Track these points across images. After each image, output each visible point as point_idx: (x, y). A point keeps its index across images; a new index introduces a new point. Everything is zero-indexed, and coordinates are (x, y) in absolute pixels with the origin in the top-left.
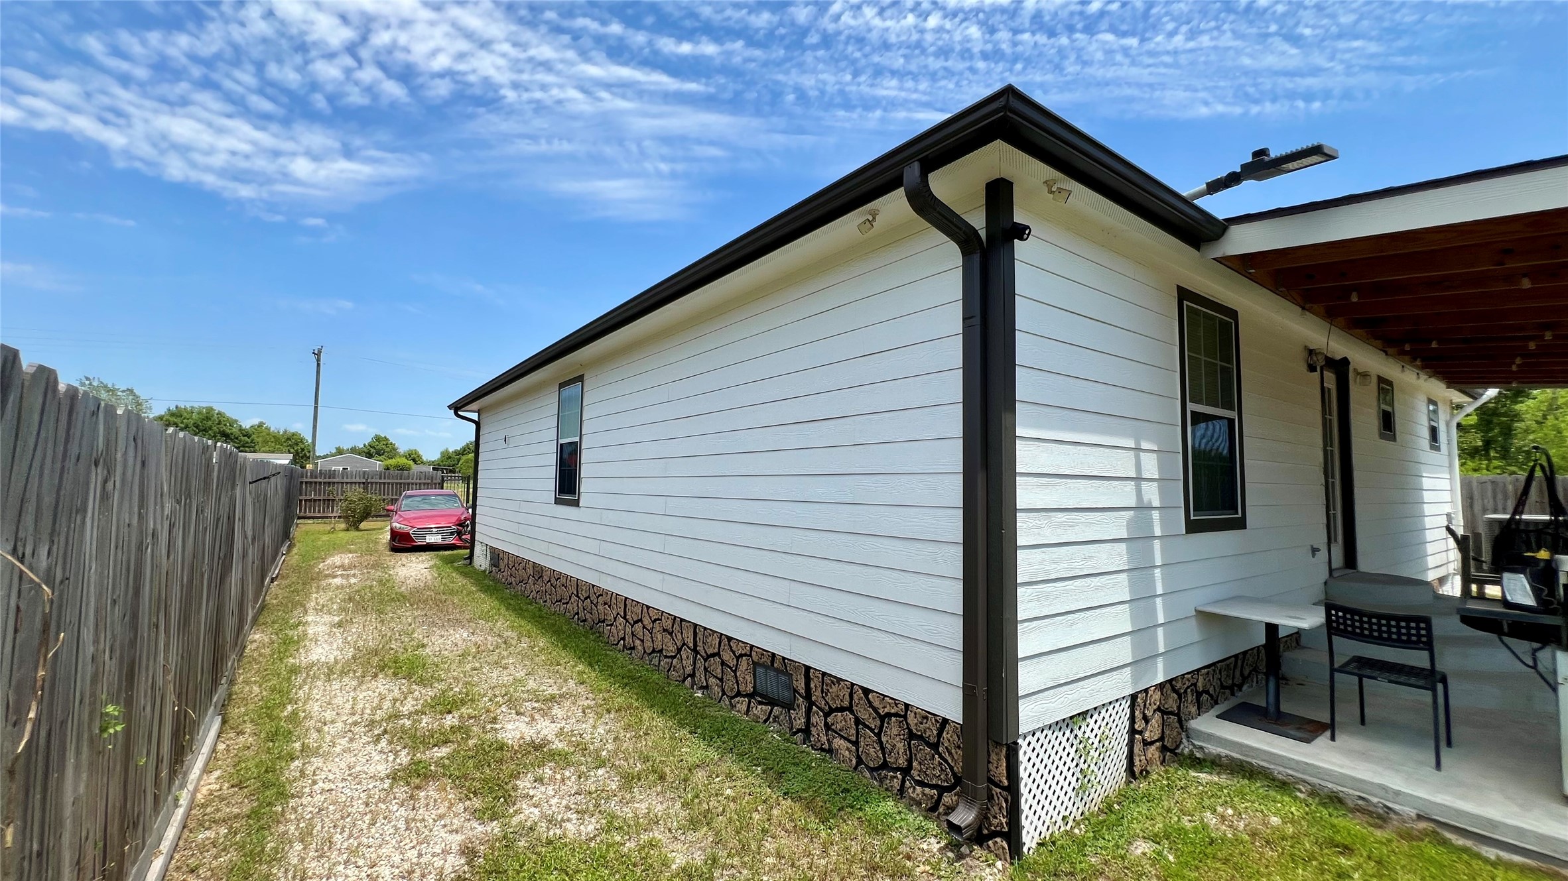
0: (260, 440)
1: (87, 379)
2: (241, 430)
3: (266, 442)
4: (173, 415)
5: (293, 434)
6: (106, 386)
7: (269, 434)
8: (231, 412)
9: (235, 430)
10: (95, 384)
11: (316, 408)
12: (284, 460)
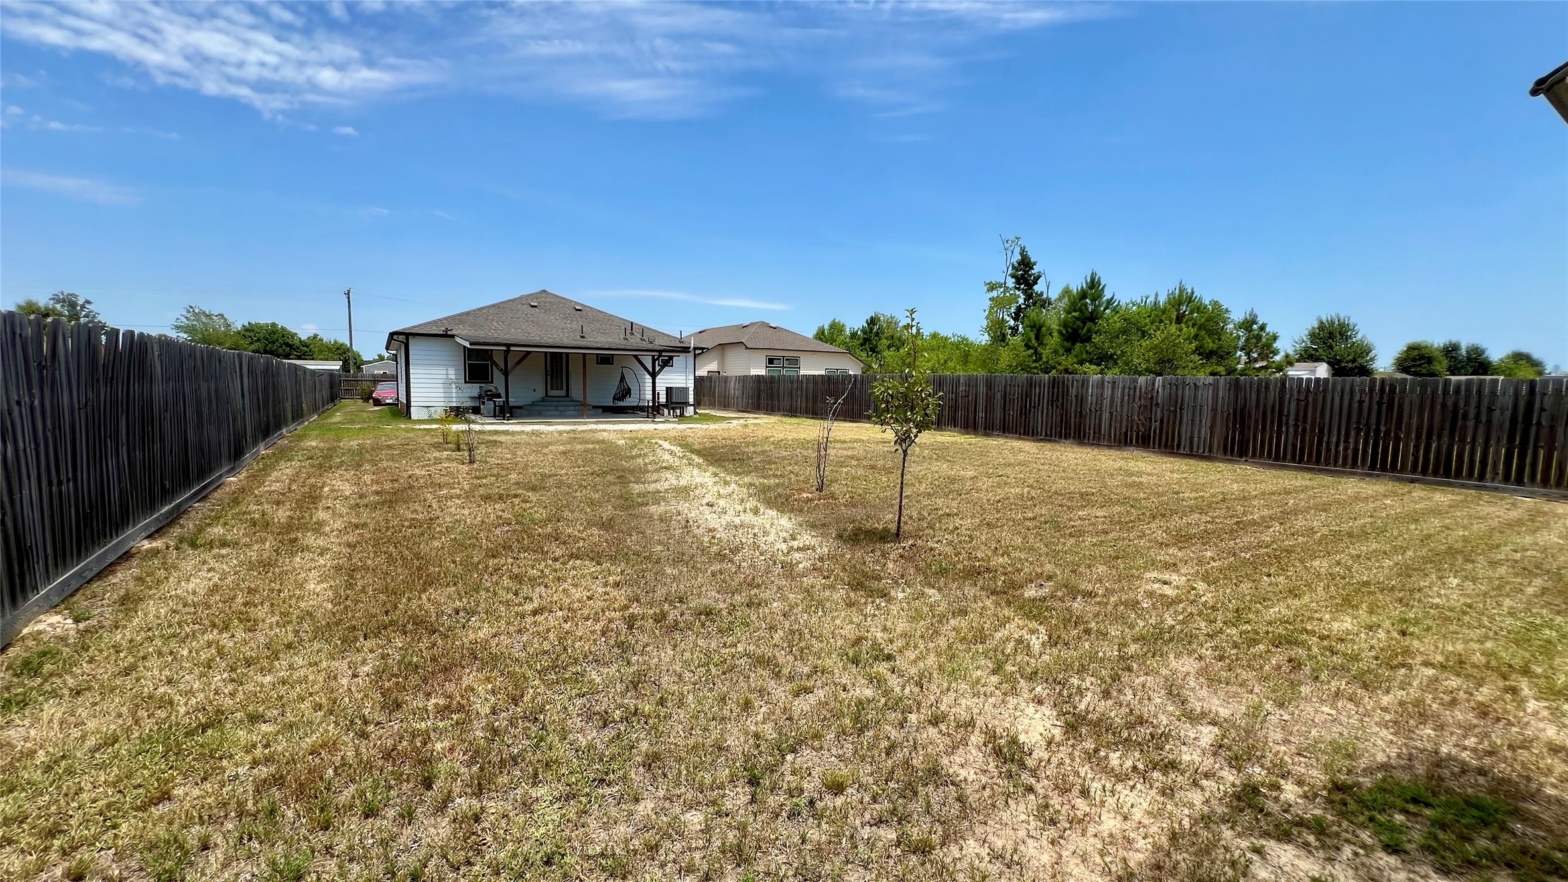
0: (316, 349)
1: (191, 307)
2: (301, 341)
3: (321, 351)
4: (247, 330)
5: (341, 345)
6: (204, 312)
7: (322, 345)
8: (291, 328)
9: (297, 342)
10: (197, 311)
11: (350, 331)
12: (335, 366)
